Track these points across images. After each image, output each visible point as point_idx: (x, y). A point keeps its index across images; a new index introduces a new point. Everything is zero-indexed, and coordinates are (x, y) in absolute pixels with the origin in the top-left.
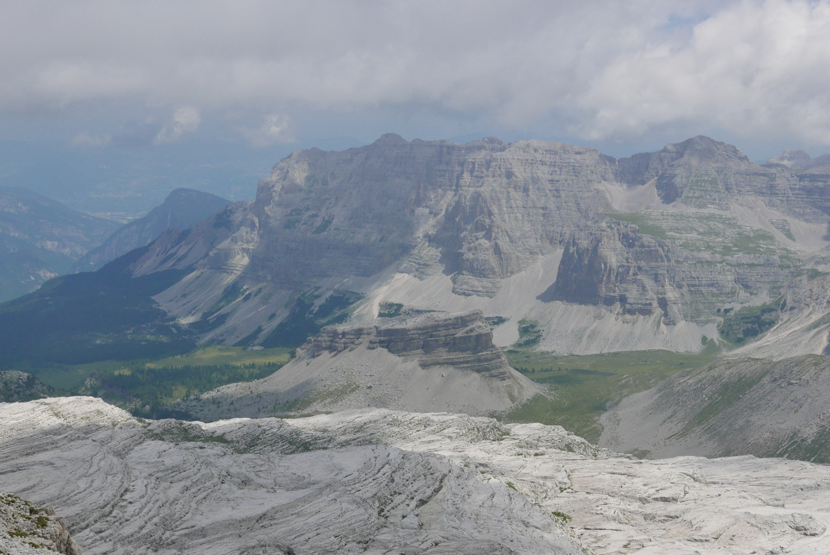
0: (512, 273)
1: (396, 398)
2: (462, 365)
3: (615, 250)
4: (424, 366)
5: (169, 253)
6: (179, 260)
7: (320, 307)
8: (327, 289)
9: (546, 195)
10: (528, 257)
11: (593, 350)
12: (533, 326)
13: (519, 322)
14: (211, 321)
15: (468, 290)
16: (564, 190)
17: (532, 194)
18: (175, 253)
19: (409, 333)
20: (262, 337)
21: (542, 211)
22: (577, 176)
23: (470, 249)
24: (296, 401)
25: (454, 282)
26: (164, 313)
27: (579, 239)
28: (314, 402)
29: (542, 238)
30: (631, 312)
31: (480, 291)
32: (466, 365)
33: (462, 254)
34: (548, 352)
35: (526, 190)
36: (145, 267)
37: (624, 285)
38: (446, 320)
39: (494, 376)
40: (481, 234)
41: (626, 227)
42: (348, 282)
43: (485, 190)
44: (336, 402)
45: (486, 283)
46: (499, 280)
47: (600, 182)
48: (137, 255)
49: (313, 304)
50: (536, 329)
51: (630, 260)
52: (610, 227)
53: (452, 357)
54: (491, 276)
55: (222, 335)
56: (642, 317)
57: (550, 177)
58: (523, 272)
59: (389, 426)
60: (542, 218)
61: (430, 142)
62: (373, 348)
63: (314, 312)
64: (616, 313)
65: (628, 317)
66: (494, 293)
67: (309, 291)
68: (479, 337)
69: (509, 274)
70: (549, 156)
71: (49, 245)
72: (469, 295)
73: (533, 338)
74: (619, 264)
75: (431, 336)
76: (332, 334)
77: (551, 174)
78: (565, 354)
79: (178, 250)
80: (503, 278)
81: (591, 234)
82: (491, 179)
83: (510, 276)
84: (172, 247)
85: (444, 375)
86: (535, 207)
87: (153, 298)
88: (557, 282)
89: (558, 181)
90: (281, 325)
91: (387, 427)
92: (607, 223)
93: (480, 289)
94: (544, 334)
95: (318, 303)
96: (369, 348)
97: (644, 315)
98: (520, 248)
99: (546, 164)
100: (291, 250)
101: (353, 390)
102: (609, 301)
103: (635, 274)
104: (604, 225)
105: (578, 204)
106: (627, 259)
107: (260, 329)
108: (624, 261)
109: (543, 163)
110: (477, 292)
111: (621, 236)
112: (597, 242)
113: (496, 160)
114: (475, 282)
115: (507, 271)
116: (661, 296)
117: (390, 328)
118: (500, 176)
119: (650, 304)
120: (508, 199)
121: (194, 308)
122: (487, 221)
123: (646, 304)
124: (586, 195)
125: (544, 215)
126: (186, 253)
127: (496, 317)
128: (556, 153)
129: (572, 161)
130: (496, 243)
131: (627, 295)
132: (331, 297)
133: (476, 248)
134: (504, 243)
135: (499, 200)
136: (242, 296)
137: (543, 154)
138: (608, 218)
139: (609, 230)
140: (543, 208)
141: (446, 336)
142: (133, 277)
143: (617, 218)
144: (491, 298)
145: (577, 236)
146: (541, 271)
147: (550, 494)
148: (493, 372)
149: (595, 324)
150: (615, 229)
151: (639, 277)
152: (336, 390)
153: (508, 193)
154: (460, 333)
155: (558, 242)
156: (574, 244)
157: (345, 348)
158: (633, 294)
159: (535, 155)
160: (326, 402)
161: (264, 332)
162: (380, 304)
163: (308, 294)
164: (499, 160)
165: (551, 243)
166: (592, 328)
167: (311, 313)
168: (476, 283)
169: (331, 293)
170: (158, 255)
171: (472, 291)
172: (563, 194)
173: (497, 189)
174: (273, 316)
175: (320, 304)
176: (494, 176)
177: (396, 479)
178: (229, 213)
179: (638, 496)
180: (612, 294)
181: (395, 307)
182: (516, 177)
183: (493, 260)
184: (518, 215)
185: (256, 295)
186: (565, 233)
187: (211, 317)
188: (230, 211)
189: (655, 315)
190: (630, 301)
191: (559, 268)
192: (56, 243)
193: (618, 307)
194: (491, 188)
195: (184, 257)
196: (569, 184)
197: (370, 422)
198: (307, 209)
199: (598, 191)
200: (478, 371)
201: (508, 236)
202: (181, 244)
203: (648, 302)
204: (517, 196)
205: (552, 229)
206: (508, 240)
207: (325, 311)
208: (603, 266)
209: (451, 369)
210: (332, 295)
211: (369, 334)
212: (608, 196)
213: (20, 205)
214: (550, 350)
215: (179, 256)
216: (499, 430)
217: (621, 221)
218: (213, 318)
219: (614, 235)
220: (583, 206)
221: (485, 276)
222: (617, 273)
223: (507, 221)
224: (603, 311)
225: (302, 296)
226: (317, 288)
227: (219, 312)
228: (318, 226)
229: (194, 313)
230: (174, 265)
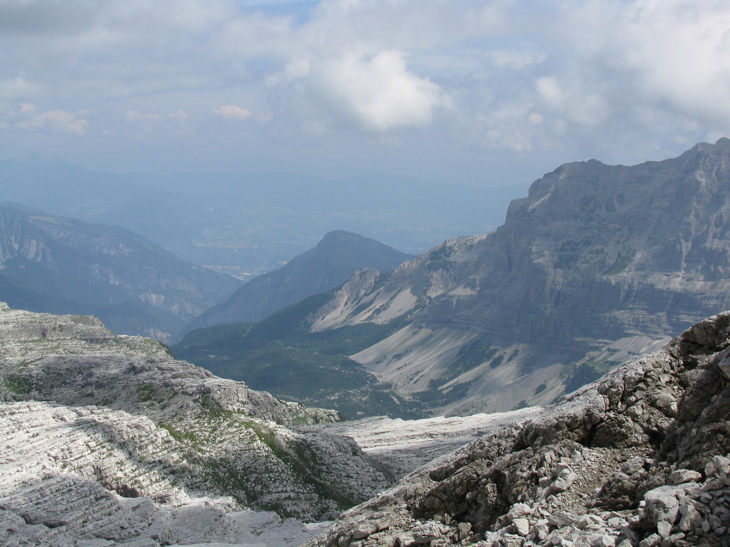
5: (362, 302)
6: (378, 311)
14: (444, 392)
18: (371, 302)
26: (374, 379)
36: (329, 320)
67: (599, 356)
71: (154, 298)
79: (375, 298)
84: (366, 295)
87: (351, 357)
100: (565, 298)
121: (417, 373)
126: (387, 304)
136: (488, 360)
142: (313, 331)
163: (598, 359)
170: (347, 303)
174: (541, 388)
178: (448, 251)
185: (509, 360)
187: (445, 386)
188: (450, 248)
192: (162, 298)
195: (383, 309)
198: (587, 243)
202: (379, 290)
213: (121, 245)
215: (377, 307)
218: (447, 388)
225: (589, 361)
226: (613, 351)
227: (455, 380)
228: (611, 264)
229: (417, 380)
230: (370, 318)
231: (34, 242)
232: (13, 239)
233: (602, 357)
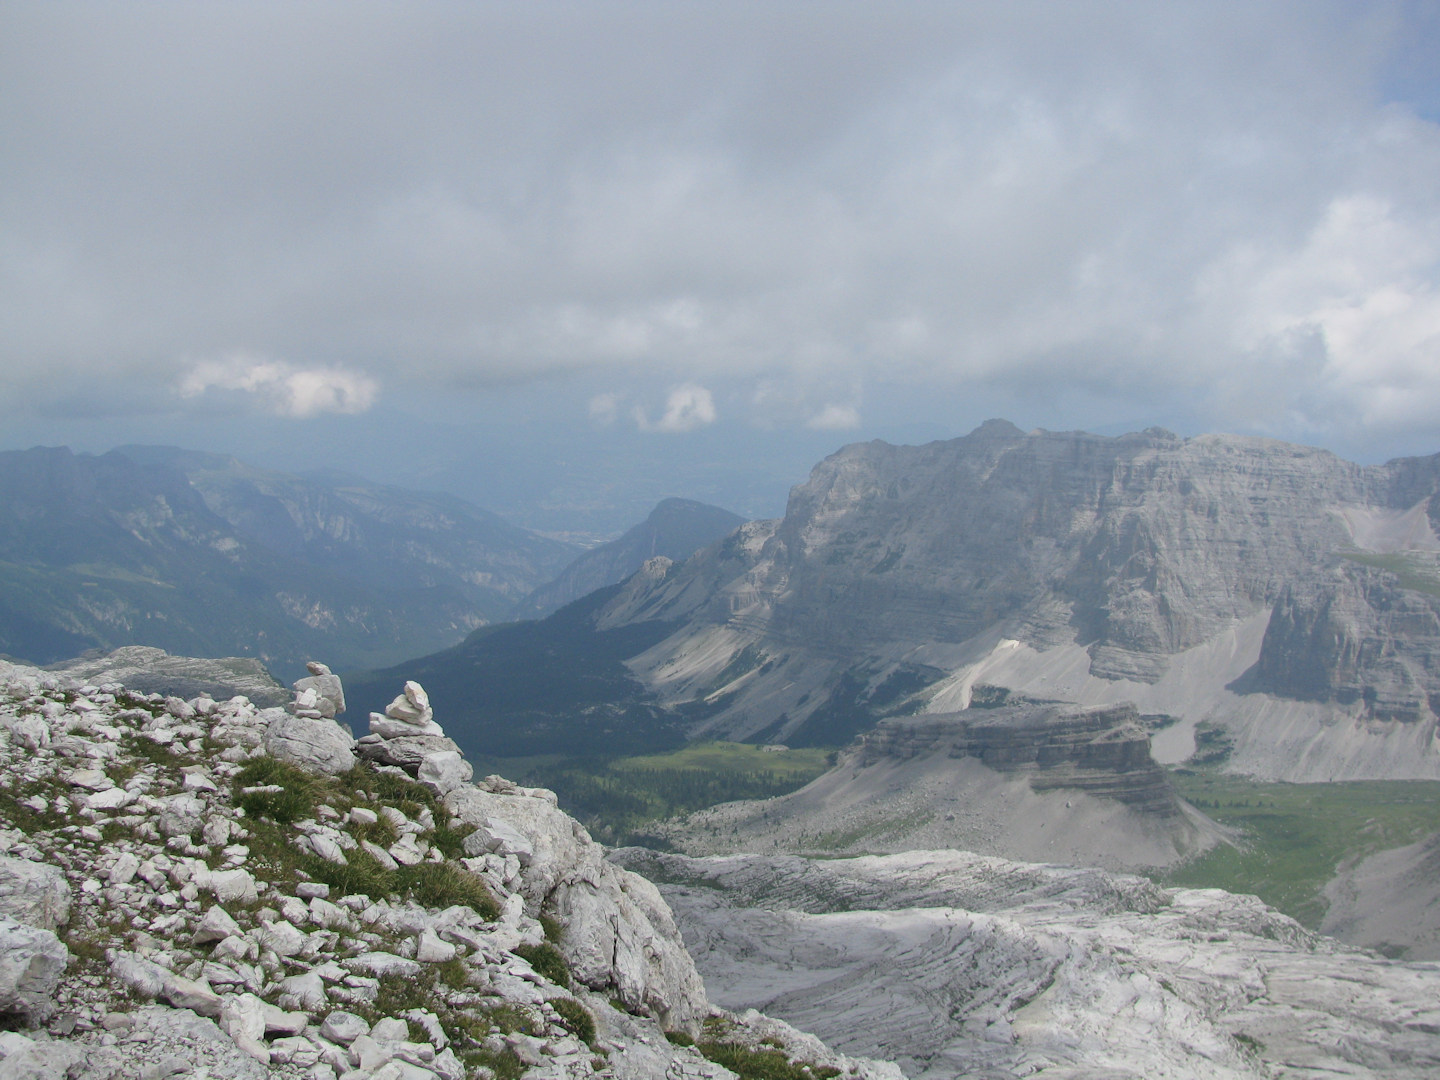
0: (1187, 645)
1: (992, 838)
2: (1100, 791)
3: (1357, 613)
4: (1039, 788)
5: (652, 595)
6: (666, 607)
7: (877, 688)
8: (891, 661)
9: (1245, 522)
10: (1214, 620)
11: (1318, 776)
12: (1218, 733)
13: (1197, 725)
14: (709, 702)
15: (1115, 671)
16: (1275, 515)
17: (1223, 520)
18: (661, 596)
19: (1016, 735)
20: (786, 730)
21: (1237, 547)
22: (1296, 493)
23: (1119, 605)
24: (833, 833)
25: (1093, 655)
26: (640, 688)
27: (1297, 594)
28: (861, 836)
29: (1237, 589)
30: (1382, 716)
31: (1134, 673)
32: (1105, 790)
33: (1107, 613)
34: (1241, 776)
35: (1212, 513)
36: (614, 616)
37: (1372, 672)
38: (1076, 717)
39: (1151, 811)
40: (1137, 581)
41: (1376, 576)
42: (925, 651)
43: (1146, 511)
44: (897, 838)
45: (1143, 659)
46: (1165, 656)
47: (1334, 503)
48: (604, 597)
49: (867, 683)
50: (1223, 737)
51: (1382, 631)
52: (1349, 576)
53: (1083, 776)
54: (1152, 649)
55: (725, 725)
56: (1400, 725)
57: (1251, 494)
58: (1205, 646)
59: (976, 880)
60: (1237, 559)
61: (1059, 433)
62: (958, 757)
63: (869, 696)
64: (1357, 716)
65: (1377, 723)
66: (1157, 676)
67: (863, 662)
68: (1128, 745)
69: (1181, 647)
70: (1249, 459)
71: (480, 577)
72: (1116, 678)
73: (1219, 752)
74: (1364, 637)
75: (1052, 741)
76: (894, 732)
77: (1254, 489)
78: (1271, 781)
79: (665, 591)
80: (1172, 653)
81: (1318, 587)
82: (1155, 494)
83: (1183, 651)
84: (656, 587)
85: (1070, 805)
86: (1226, 540)
87: (624, 663)
88: (1261, 661)
89: (1264, 500)
90: (816, 713)
91: (972, 881)
92: (1344, 569)
93: (1135, 669)
94: (1237, 746)
95: (875, 682)
96: (951, 756)
97: (1405, 721)
98: (1202, 606)
99: (1244, 472)
100: (837, 597)
101: (924, 822)
102: (1346, 697)
103: (1390, 654)
104: (1339, 572)
105: (1298, 538)
106: (1377, 630)
107: (783, 719)
108: (1372, 631)
109: (1241, 471)
110: (1131, 676)
111: (1368, 592)
112: (1328, 599)
113: (1164, 464)
114: (1127, 658)
115: (1180, 643)
116: (1434, 692)
117: (986, 725)
118: (1170, 489)
119: (1416, 705)
120: (1183, 528)
121: (687, 681)
122: (1149, 560)
123: (1408, 704)
124: (1311, 522)
125: (1241, 554)
126: (677, 598)
127: (1160, 716)
128: (1262, 454)
129: (1288, 467)
130: (1163, 598)
131: (1377, 687)
132: (896, 673)
133: (1129, 604)
134: (1175, 598)
135: (1168, 528)
136: (759, 666)
137: (1240, 456)
138: (1346, 562)
139: (1347, 580)
140: (1239, 543)
141: (1075, 742)
142: (598, 629)
143: (1361, 562)
144: (1152, 684)
145: (1294, 588)
146: (1235, 644)
147: (1230, 1004)
148: (1149, 804)
149: (1322, 733)
150: (1358, 579)
151: (1397, 659)
152: (897, 819)
153: (1184, 516)
154: (1099, 739)
155: (1263, 597)
156: (1290, 601)
157: (914, 754)
158: (1386, 687)
159: (1228, 456)
160: (881, 837)
161: (789, 724)
162: (972, 687)
163: (861, 667)
164: (1169, 464)
165: (1252, 598)
166: (1316, 739)
167: (864, 696)
168: (1128, 660)
169: (895, 666)
170: (635, 598)
171: (1122, 672)
172: (1272, 521)
173: (1167, 510)
174: (804, 700)
175: (878, 684)
176: (1160, 490)
177: (981, 963)
178: (742, 538)
179: (1380, 1018)
180: (1351, 685)
181: (997, 693)
182: (1197, 492)
183: (1156, 624)
184: (1199, 552)
185: (779, 665)
186: (1275, 584)
187: (711, 696)
188: (745, 533)
189: (1424, 722)
190: (1381, 697)
191: (1265, 641)
192: (489, 576)
193: (1360, 708)
194: (1156, 509)
195: (674, 602)
196: (1282, 505)
197: (947, 872)
198: (864, 535)
199: (1330, 518)
200: (1125, 801)
201: (1182, 585)
202: (668, 584)
203: (1412, 700)
204: (1198, 524)
205: (1254, 577)
206: (1181, 592)
207: (887, 694)
208: (1336, 638)
209: (1081, 796)
210: (897, 671)
211: (952, 734)
212: (1347, 526)
213: (442, 517)
214: (1246, 773)
215: (666, 602)
216: (1154, 896)
217: (1368, 568)
218: (714, 697)
219: (1356, 589)
220: (1305, 541)
221: (1143, 649)
222: (1360, 652)
223: (1181, 562)
224: (1336, 712)
225: (850, 669)
226: (875, 659)
227: (722, 690)
228: (879, 561)
229: (685, 690)
230: (657, 614)
231: (342, 518)
232: (318, 515)
233: (864, 665)
